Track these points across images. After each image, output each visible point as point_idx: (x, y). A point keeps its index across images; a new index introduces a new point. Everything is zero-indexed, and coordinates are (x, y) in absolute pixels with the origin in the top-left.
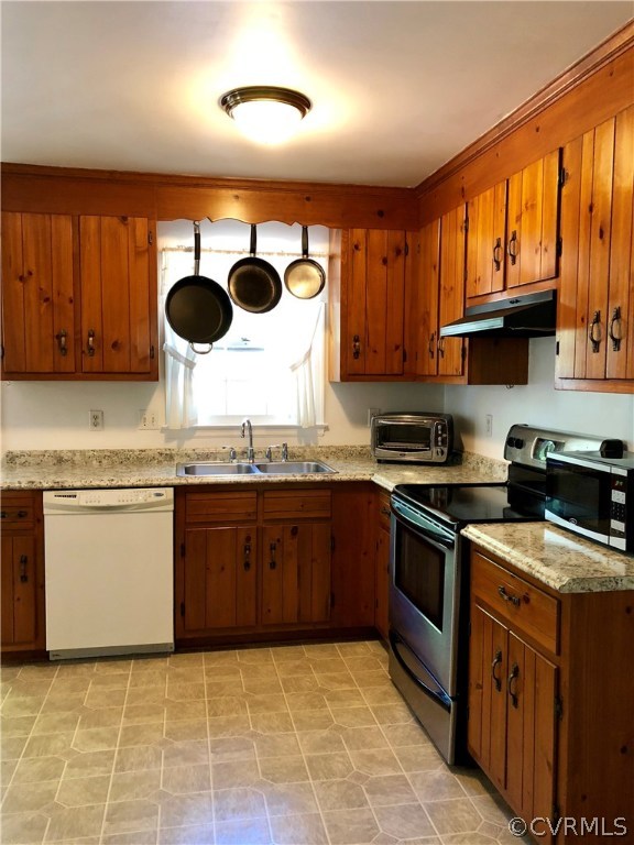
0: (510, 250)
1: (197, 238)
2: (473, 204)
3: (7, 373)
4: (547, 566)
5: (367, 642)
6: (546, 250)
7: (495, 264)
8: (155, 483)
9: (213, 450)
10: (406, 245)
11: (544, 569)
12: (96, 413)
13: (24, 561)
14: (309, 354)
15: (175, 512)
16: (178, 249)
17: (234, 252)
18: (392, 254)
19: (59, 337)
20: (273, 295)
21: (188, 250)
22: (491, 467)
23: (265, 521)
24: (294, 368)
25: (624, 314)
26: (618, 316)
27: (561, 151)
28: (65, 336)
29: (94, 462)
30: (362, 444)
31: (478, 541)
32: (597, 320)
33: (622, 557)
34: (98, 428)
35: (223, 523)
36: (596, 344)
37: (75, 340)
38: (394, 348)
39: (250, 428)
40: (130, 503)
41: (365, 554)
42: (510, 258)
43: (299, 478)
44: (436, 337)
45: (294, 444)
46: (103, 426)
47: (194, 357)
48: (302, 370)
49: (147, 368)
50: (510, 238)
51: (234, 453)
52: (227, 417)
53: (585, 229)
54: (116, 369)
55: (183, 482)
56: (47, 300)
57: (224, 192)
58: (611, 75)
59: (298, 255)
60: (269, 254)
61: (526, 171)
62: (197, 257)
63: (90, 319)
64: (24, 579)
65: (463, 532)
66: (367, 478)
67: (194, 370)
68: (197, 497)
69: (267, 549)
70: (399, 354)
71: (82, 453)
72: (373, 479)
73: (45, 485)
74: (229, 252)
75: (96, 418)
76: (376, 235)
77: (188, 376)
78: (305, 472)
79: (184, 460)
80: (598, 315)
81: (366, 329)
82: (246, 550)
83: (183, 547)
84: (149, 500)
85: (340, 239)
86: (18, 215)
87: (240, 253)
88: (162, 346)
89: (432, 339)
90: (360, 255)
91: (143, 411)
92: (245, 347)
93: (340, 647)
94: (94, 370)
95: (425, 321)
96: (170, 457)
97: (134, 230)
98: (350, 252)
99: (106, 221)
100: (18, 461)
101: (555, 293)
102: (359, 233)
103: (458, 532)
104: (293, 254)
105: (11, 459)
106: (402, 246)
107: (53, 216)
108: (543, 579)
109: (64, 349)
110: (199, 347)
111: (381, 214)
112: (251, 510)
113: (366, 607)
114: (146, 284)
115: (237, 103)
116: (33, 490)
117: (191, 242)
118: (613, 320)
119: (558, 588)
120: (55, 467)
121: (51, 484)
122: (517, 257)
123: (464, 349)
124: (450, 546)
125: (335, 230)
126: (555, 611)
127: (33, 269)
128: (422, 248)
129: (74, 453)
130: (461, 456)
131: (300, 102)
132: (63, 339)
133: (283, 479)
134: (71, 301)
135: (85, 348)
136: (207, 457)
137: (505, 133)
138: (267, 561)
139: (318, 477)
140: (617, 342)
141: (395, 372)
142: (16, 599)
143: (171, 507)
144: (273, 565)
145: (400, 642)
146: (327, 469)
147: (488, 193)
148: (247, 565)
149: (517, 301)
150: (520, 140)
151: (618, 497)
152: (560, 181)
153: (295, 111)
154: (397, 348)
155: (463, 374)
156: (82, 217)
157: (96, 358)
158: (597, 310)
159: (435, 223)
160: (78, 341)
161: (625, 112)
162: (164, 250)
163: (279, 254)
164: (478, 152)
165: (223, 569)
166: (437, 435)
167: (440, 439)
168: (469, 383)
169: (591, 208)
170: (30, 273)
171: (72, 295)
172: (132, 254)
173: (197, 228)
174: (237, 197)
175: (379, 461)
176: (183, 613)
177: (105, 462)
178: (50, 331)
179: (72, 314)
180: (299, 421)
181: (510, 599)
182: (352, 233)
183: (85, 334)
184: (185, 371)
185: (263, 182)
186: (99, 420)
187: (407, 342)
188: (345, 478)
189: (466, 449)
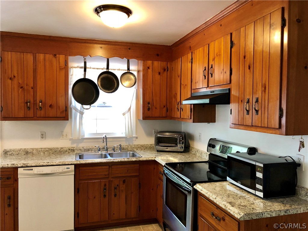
0: (210, 72)
1: (85, 63)
2: (194, 53)
3: (4, 118)
4: (233, 206)
5: (153, 225)
6: (225, 73)
7: (204, 76)
8: (67, 163)
9: (91, 147)
10: (167, 67)
11: (231, 208)
12: (42, 133)
13: (9, 198)
14: (130, 109)
15: (75, 175)
16: (78, 67)
17: (100, 69)
18: (162, 71)
19: (27, 103)
20: (116, 86)
21: (81, 68)
22: (201, 153)
23: (112, 177)
24: (124, 114)
25: (260, 100)
26: (257, 101)
27: (231, 34)
28: (29, 102)
29: (42, 153)
30: (151, 144)
31: (201, 192)
32: (248, 102)
33: (262, 200)
34: (44, 139)
35: (95, 179)
36: (248, 111)
37: (34, 104)
38: (163, 107)
39: (106, 138)
40: (56, 172)
41: (152, 189)
42: (210, 75)
43: (126, 160)
44: (179, 103)
45: (124, 144)
46: (45, 138)
47: (83, 111)
48: (127, 115)
49: (64, 115)
50: (210, 67)
51: (100, 149)
52: (97, 134)
53: (242, 65)
54: (51, 116)
55: (78, 163)
56: (22, 87)
57: (96, 45)
58: (252, 5)
59: (126, 70)
60: (114, 70)
61: (216, 41)
62: (85, 71)
63: (40, 95)
64: (9, 205)
65: (194, 187)
66: (153, 159)
67: (83, 116)
68: (85, 168)
69: (113, 188)
70: (165, 109)
71: (37, 149)
72: (156, 159)
73: (19, 166)
74: (98, 69)
75: (42, 135)
76: (156, 63)
77: (81, 118)
78: (128, 157)
79: (79, 152)
80: (249, 100)
81: (153, 100)
82: (104, 190)
83: (78, 189)
84: (64, 170)
85: (142, 64)
86: (10, 53)
87: (103, 69)
88: (70, 106)
89: (178, 104)
90: (150, 71)
91: (62, 132)
92: (104, 106)
93: (143, 228)
94: (42, 116)
95: (175, 96)
96: (73, 150)
97: (59, 60)
98: (146, 69)
99: (47, 56)
100: (8, 153)
101: (229, 90)
102: (149, 63)
103: (193, 187)
104: (124, 70)
105: (6, 153)
106: (166, 67)
107: (25, 53)
108: (232, 213)
109: (29, 107)
110: (86, 107)
111: (158, 55)
112: (107, 173)
113: (153, 211)
114: (64, 81)
115: (101, 11)
116: (14, 168)
117: (82, 65)
118: (255, 102)
119: (239, 218)
120: (25, 156)
121: (22, 165)
122: (213, 75)
123: (191, 109)
124: (189, 192)
125: (140, 61)
126: (237, 227)
127: (16, 75)
128: (174, 68)
129: (33, 149)
130: (189, 148)
131: (128, 11)
132: (29, 103)
133: (120, 160)
134: (32, 88)
135: (38, 107)
136: (88, 150)
137: (207, 26)
138: (113, 194)
139: (134, 159)
140: (257, 111)
141: (164, 116)
142: (5, 214)
143: (73, 173)
144: (115, 195)
145: (168, 227)
146: (138, 155)
147: (201, 49)
148: (105, 196)
149: (213, 92)
150: (214, 29)
151: (259, 175)
152: (231, 46)
153: (125, 15)
154: (164, 107)
155: (191, 118)
156: (37, 54)
157: (43, 112)
158: (248, 97)
159: (179, 59)
160: (35, 104)
161: (258, 20)
162: (71, 67)
163: (118, 70)
164: (197, 33)
165: (95, 197)
166: (180, 141)
167: (181, 142)
168: (194, 122)
169: (245, 57)
170: (15, 77)
171: (32, 85)
172: (58, 69)
173: (85, 59)
174: (101, 47)
175: (158, 151)
176: (78, 216)
177: (46, 153)
178: (23, 100)
179: (32, 94)
180: (126, 135)
181: (216, 218)
182: (147, 62)
183: (38, 101)
184: (80, 116)
185: (112, 42)
186: (44, 136)
187: (168, 104)
188: (145, 159)
189: (191, 146)
